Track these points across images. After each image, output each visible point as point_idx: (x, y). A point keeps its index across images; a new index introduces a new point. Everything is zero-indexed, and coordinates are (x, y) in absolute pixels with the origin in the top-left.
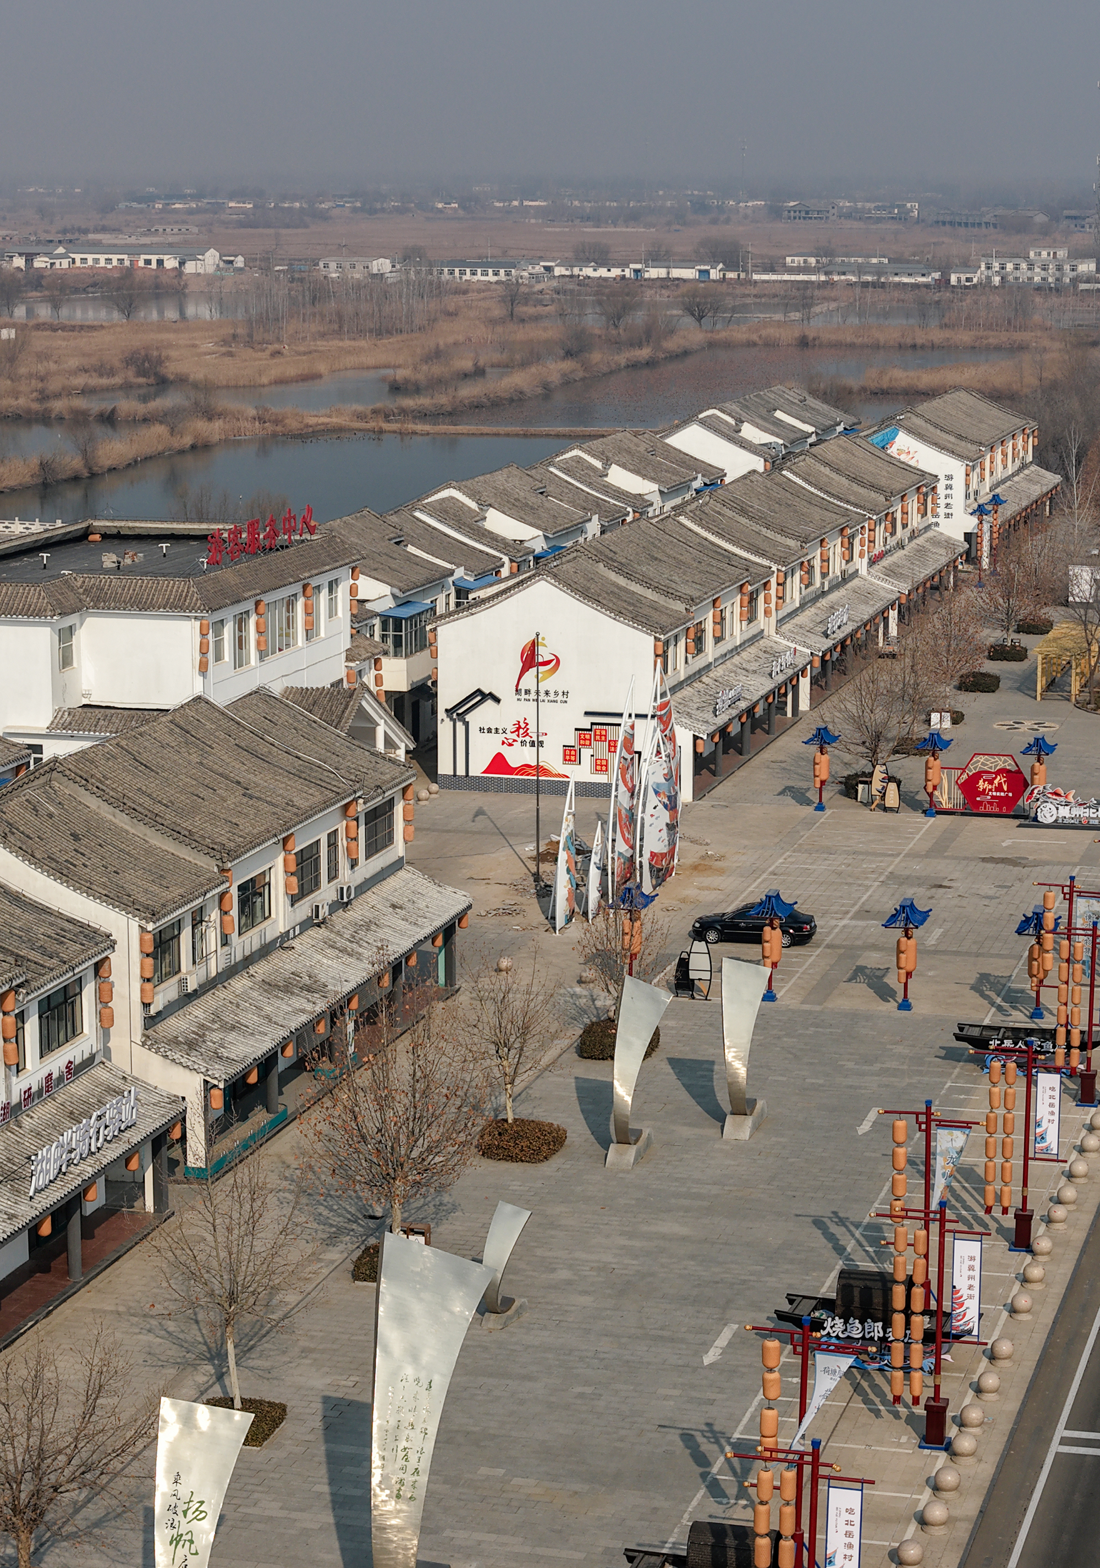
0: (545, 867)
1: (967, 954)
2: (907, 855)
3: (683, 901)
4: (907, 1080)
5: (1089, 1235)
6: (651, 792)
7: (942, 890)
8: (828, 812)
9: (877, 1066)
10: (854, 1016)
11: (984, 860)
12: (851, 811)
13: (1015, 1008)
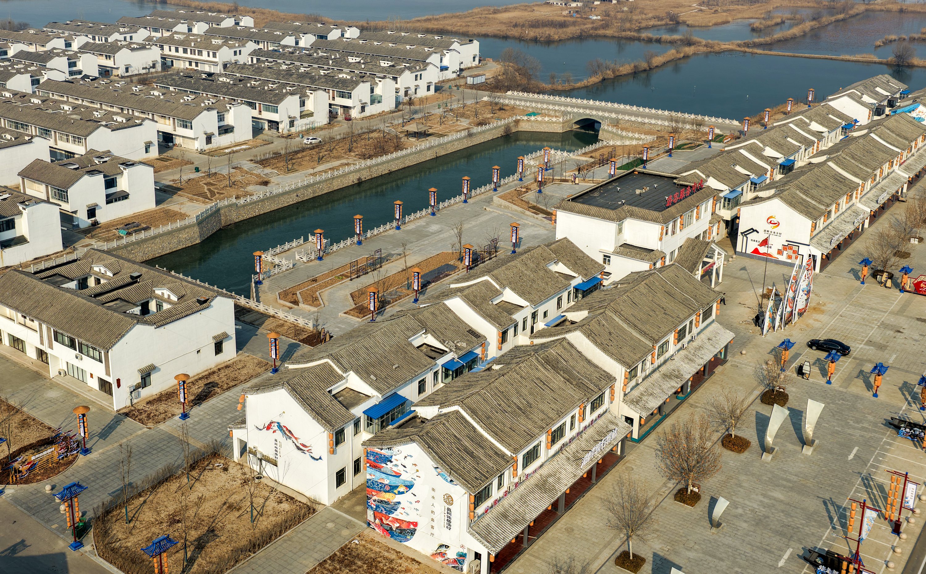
0: (765, 301)
1: (902, 370)
2: (890, 313)
3: (807, 326)
4: (870, 435)
5: (922, 531)
6: (801, 291)
7: (899, 334)
8: (866, 285)
9: (860, 425)
10: (857, 397)
11: (918, 319)
12: (874, 285)
13: (915, 402)
